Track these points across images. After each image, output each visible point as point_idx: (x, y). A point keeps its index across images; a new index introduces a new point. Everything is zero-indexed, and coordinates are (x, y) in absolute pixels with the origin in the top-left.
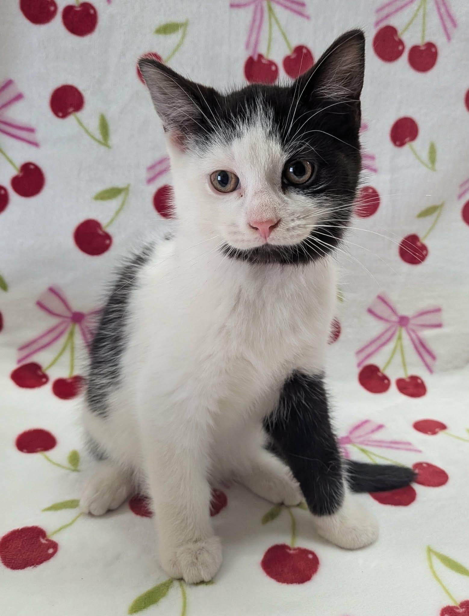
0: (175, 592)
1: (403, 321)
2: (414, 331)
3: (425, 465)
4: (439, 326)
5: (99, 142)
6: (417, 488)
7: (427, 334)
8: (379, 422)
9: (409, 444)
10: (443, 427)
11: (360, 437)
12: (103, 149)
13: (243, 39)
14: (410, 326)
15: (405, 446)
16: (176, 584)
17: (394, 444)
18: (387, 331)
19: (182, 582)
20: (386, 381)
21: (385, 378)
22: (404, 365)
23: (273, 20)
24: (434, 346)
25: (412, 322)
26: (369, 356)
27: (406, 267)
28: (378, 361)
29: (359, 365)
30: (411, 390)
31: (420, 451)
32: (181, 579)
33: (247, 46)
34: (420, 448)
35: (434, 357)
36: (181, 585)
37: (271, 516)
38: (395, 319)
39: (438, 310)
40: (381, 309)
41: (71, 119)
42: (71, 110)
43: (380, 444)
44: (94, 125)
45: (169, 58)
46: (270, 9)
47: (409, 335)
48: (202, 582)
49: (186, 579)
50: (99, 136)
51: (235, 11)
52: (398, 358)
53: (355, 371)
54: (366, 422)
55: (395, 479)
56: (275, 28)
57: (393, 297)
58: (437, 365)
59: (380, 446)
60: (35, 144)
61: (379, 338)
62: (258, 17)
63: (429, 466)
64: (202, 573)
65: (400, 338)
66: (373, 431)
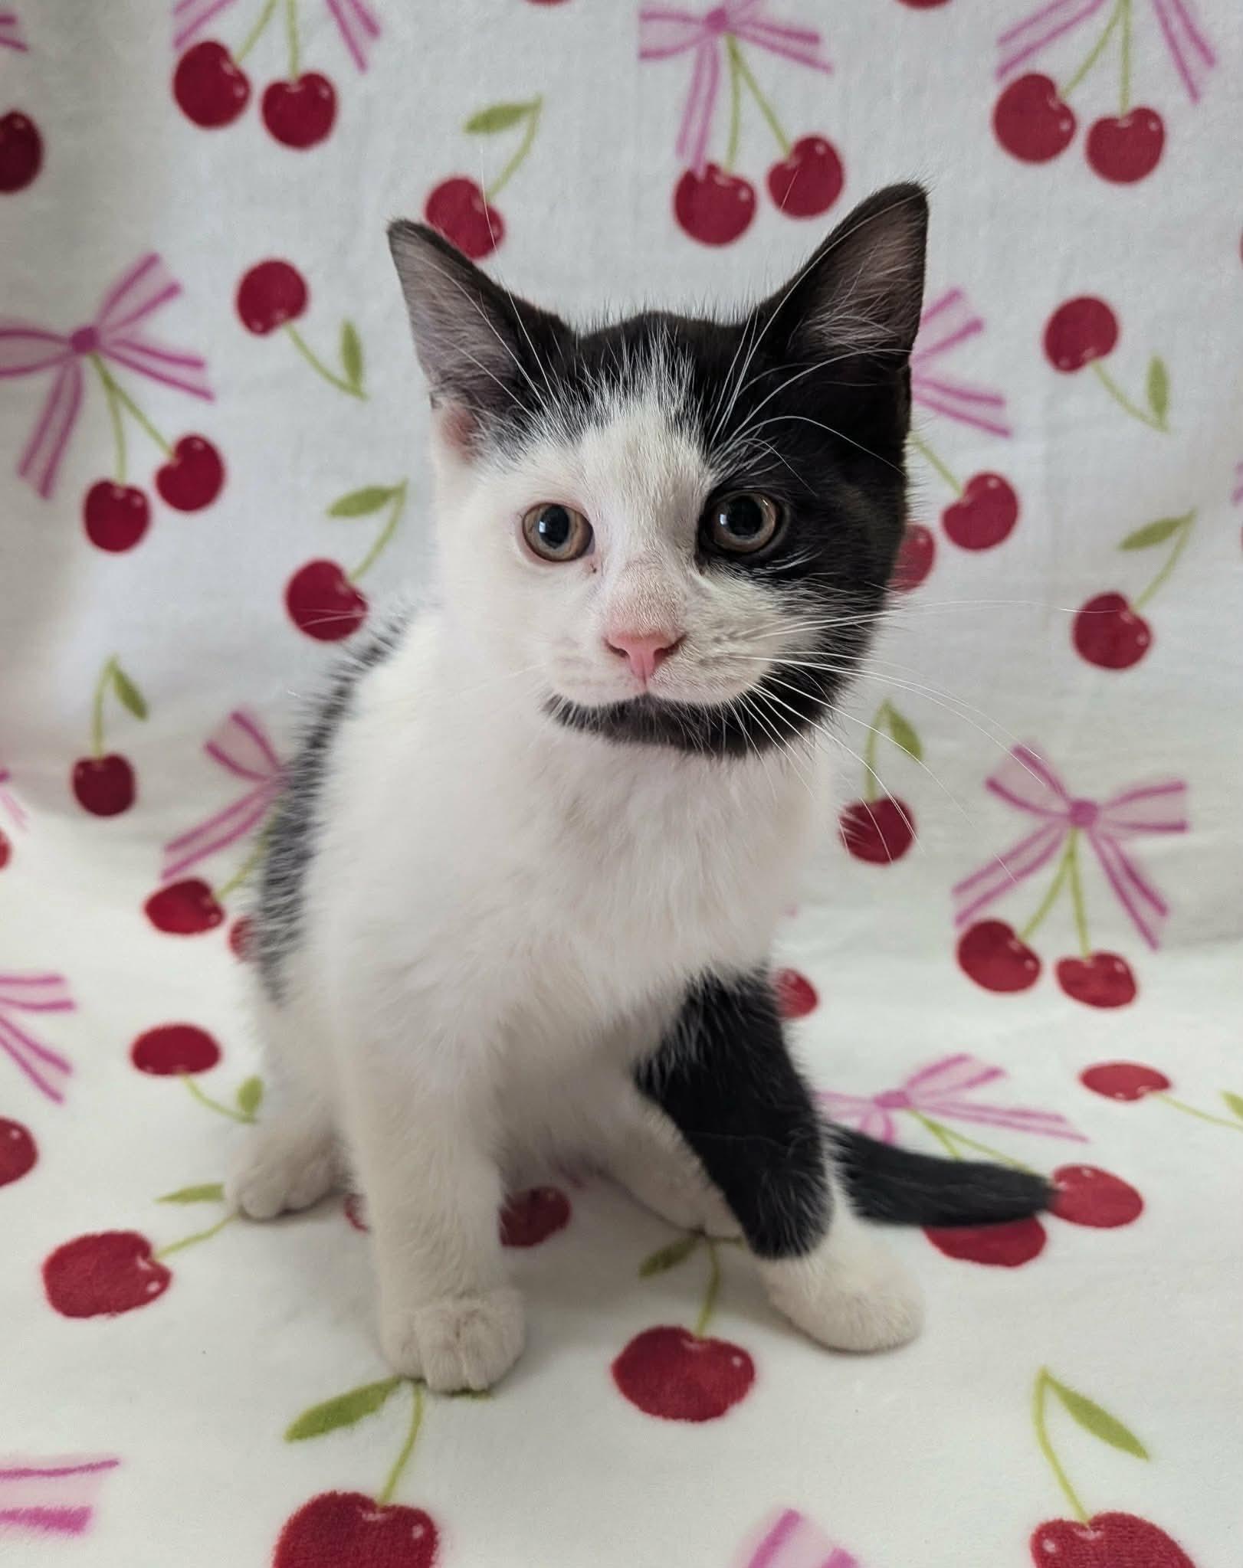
0: (400, 1406)
1: (1082, 813)
2: (1110, 840)
3: (1087, 1173)
4: (1179, 827)
5: (342, 386)
6: (1050, 1223)
7: (1145, 848)
8: (992, 1060)
9: (1059, 1119)
10: (1158, 1082)
11: (932, 1094)
12: (349, 400)
13: (671, 129)
14: (1100, 827)
15: (1051, 1123)
16: (407, 1390)
17: (1020, 1118)
18: (1037, 836)
19: (421, 1387)
20: (1030, 964)
21: (1027, 955)
22: (1081, 923)
23: (742, 82)
24: (1161, 880)
25: (1108, 815)
26: (987, 898)
27: (1091, 676)
28: (1011, 911)
29: (960, 919)
30: (1097, 988)
31: (1082, 1139)
32: (419, 1381)
33: (681, 146)
34: (1084, 1130)
35: (1161, 908)
36: (417, 1394)
37: (665, 1260)
38: (1059, 806)
39: (1176, 788)
40: (1023, 781)
41: (281, 338)
42: (280, 315)
43: (981, 1114)
44: (329, 348)
45: (498, 186)
46: (735, 56)
47: (1096, 846)
48: (466, 1391)
49: (429, 1380)
50: (340, 372)
51: (651, 68)
52: (1064, 906)
53: (951, 935)
54: (960, 1059)
55: (993, 1196)
56: (748, 100)
57: (1057, 752)
58: (1168, 928)
59: (981, 1120)
60: (204, 394)
61: (1014, 854)
62: (706, 75)
63: (1100, 1176)
64: (466, 1371)
65: (1071, 856)
66: (972, 1083)
